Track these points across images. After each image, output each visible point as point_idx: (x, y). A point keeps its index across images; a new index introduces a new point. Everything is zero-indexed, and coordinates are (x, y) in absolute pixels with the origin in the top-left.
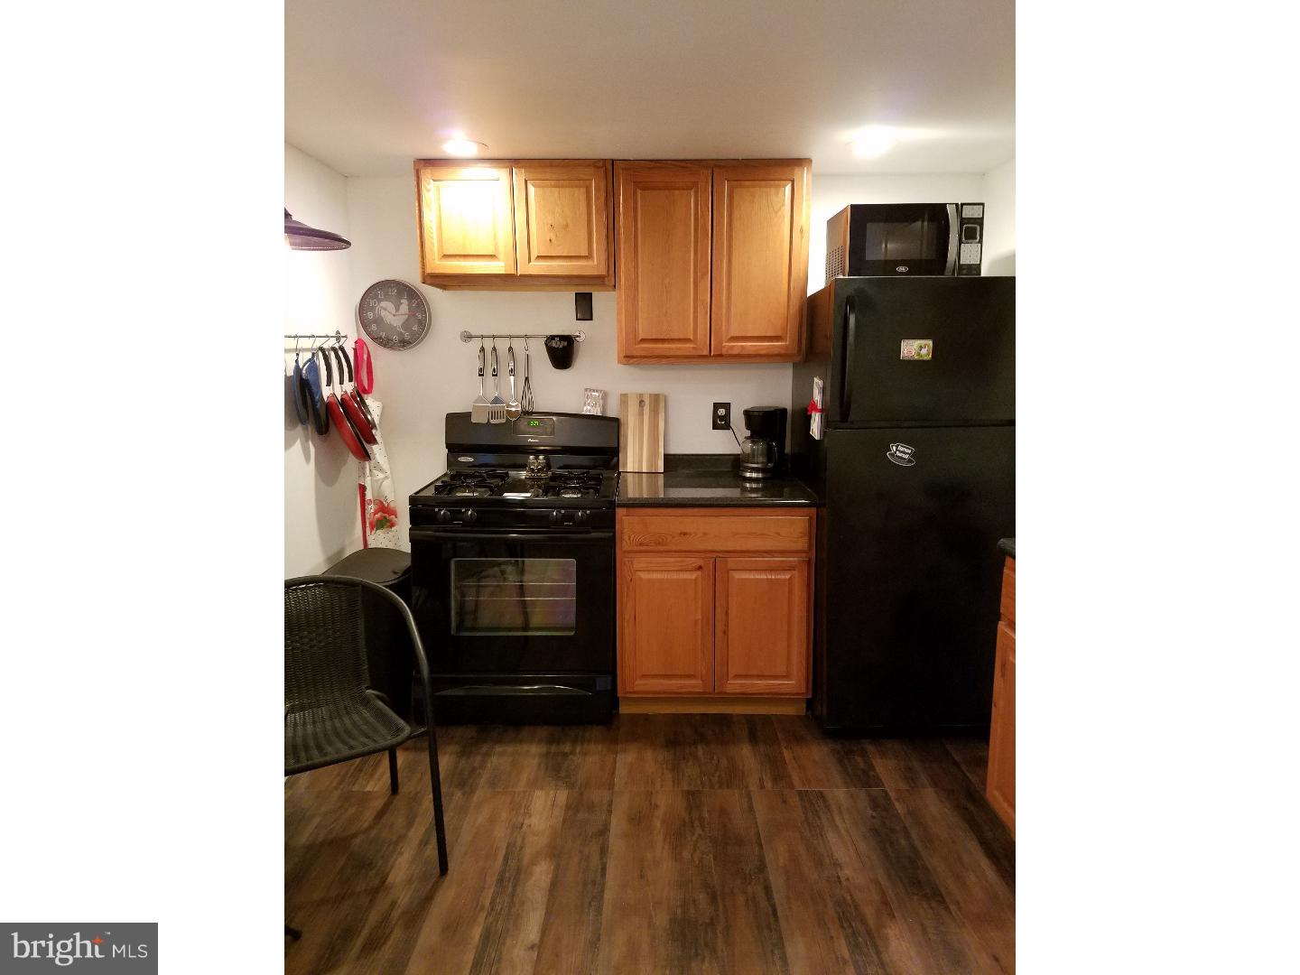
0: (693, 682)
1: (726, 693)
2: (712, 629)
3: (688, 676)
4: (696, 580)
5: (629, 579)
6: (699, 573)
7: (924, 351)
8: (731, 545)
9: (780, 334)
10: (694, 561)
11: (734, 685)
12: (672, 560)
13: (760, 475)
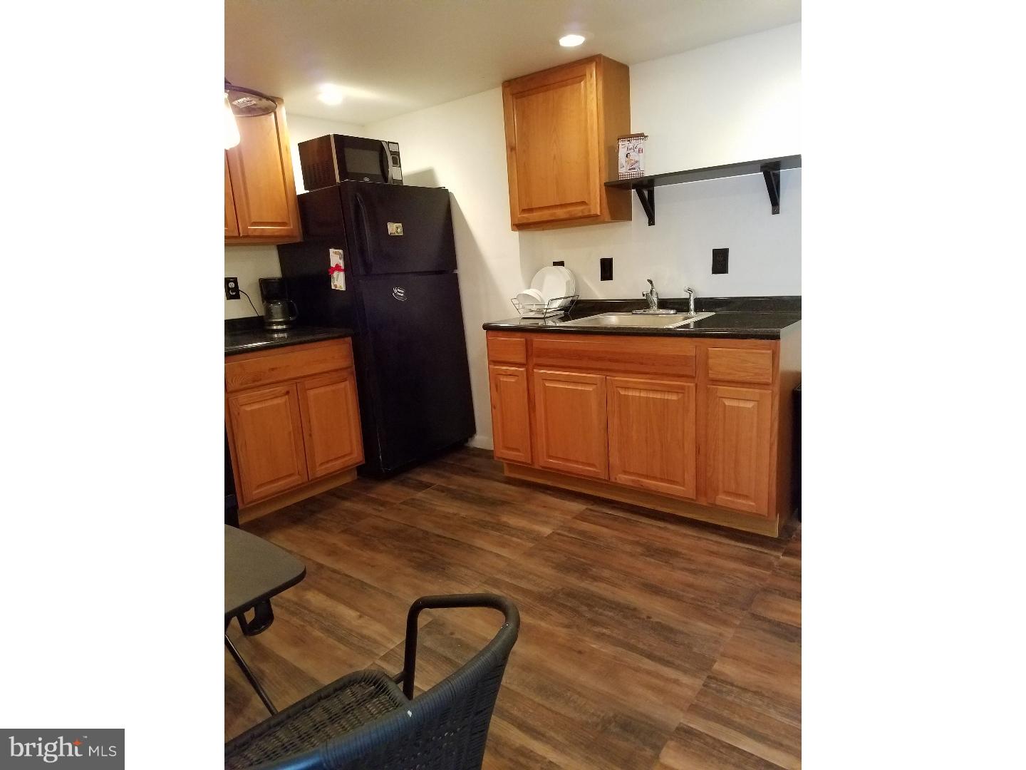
0: (293, 478)
1: (317, 478)
2: (301, 436)
3: (290, 476)
4: (286, 402)
5: (236, 413)
6: (287, 396)
7: (399, 230)
8: (308, 371)
9: (286, 221)
10: (281, 389)
11: (320, 471)
12: (268, 391)
13: (284, 327)
